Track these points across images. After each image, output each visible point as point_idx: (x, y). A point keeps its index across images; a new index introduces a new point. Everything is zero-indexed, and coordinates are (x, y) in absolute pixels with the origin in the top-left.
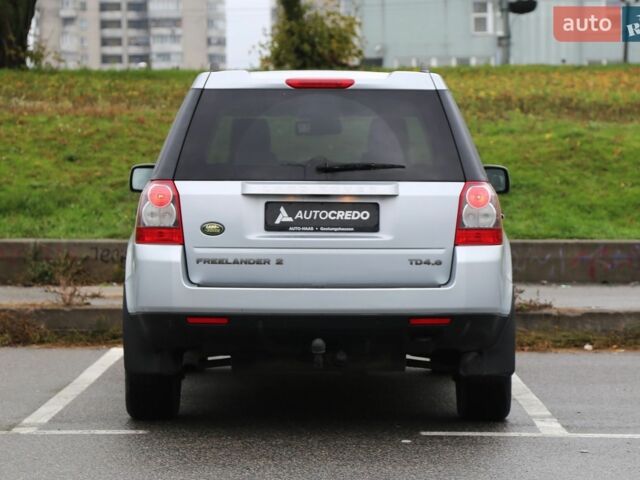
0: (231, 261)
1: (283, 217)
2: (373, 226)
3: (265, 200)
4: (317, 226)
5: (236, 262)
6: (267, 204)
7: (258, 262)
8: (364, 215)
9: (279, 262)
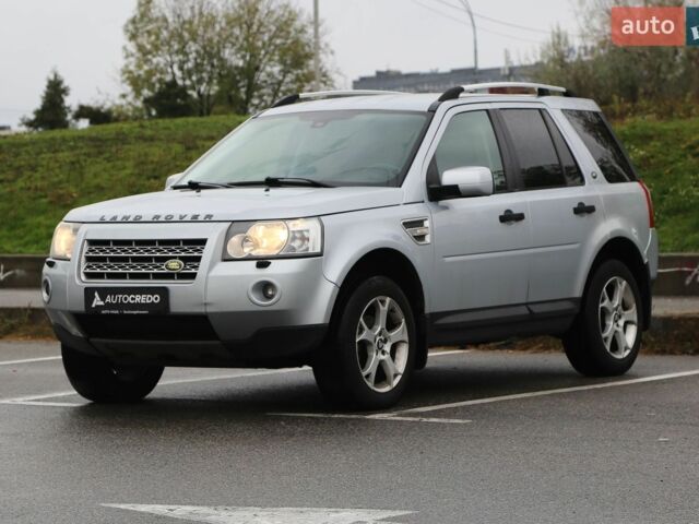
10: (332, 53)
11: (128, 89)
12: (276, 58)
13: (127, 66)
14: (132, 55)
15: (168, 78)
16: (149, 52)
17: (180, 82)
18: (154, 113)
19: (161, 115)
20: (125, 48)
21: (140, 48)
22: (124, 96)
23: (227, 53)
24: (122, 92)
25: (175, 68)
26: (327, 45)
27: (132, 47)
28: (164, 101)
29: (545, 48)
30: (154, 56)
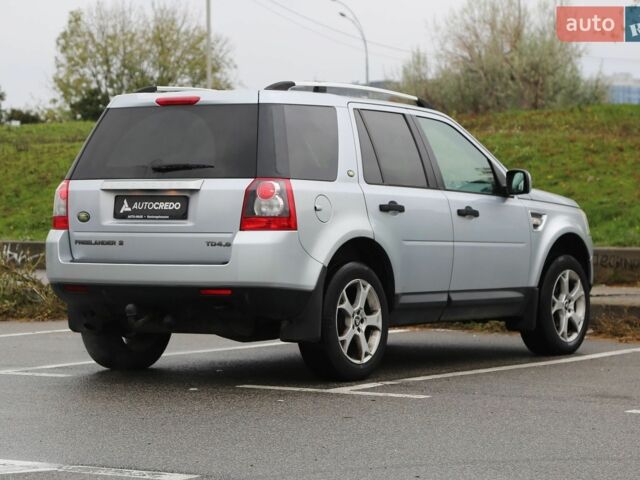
1: (126, 208)
2: (182, 215)
3: (116, 195)
4: (145, 214)
5: (96, 243)
6: (116, 197)
8: (176, 206)
9: (121, 243)
10: (235, 67)
11: (58, 95)
12: (187, 70)
13: (57, 74)
14: (62, 65)
15: (94, 86)
16: (77, 64)
17: (103, 90)
18: (79, 116)
19: (85, 118)
20: (56, 59)
21: (70, 59)
22: (54, 101)
23: (145, 65)
24: (53, 97)
25: (100, 77)
26: (231, 60)
27: (63, 59)
28: (88, 107)
29: (407, 66)
30: (82, 68)
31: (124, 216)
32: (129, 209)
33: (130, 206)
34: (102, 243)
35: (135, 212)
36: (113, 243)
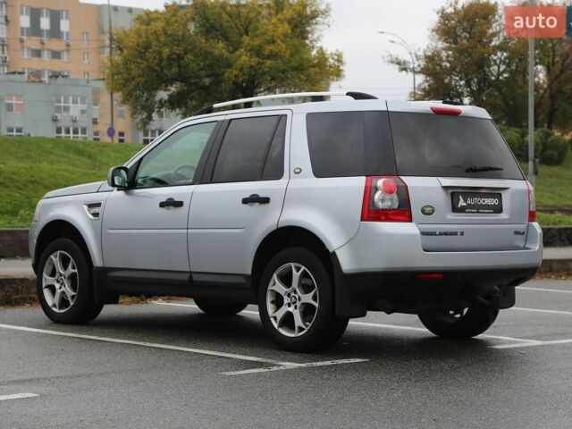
0: (438, 233)
1: (462, 203)
3: (450, 191)
5: (440, 234)
6: (452, 194)
7: (451, 234)
9: (462, 234)
31: (462, 210)
32: (464, 204)
33: (465, 201)
34: (446, 234)
35: (469, 206)
36: (456, 234)
